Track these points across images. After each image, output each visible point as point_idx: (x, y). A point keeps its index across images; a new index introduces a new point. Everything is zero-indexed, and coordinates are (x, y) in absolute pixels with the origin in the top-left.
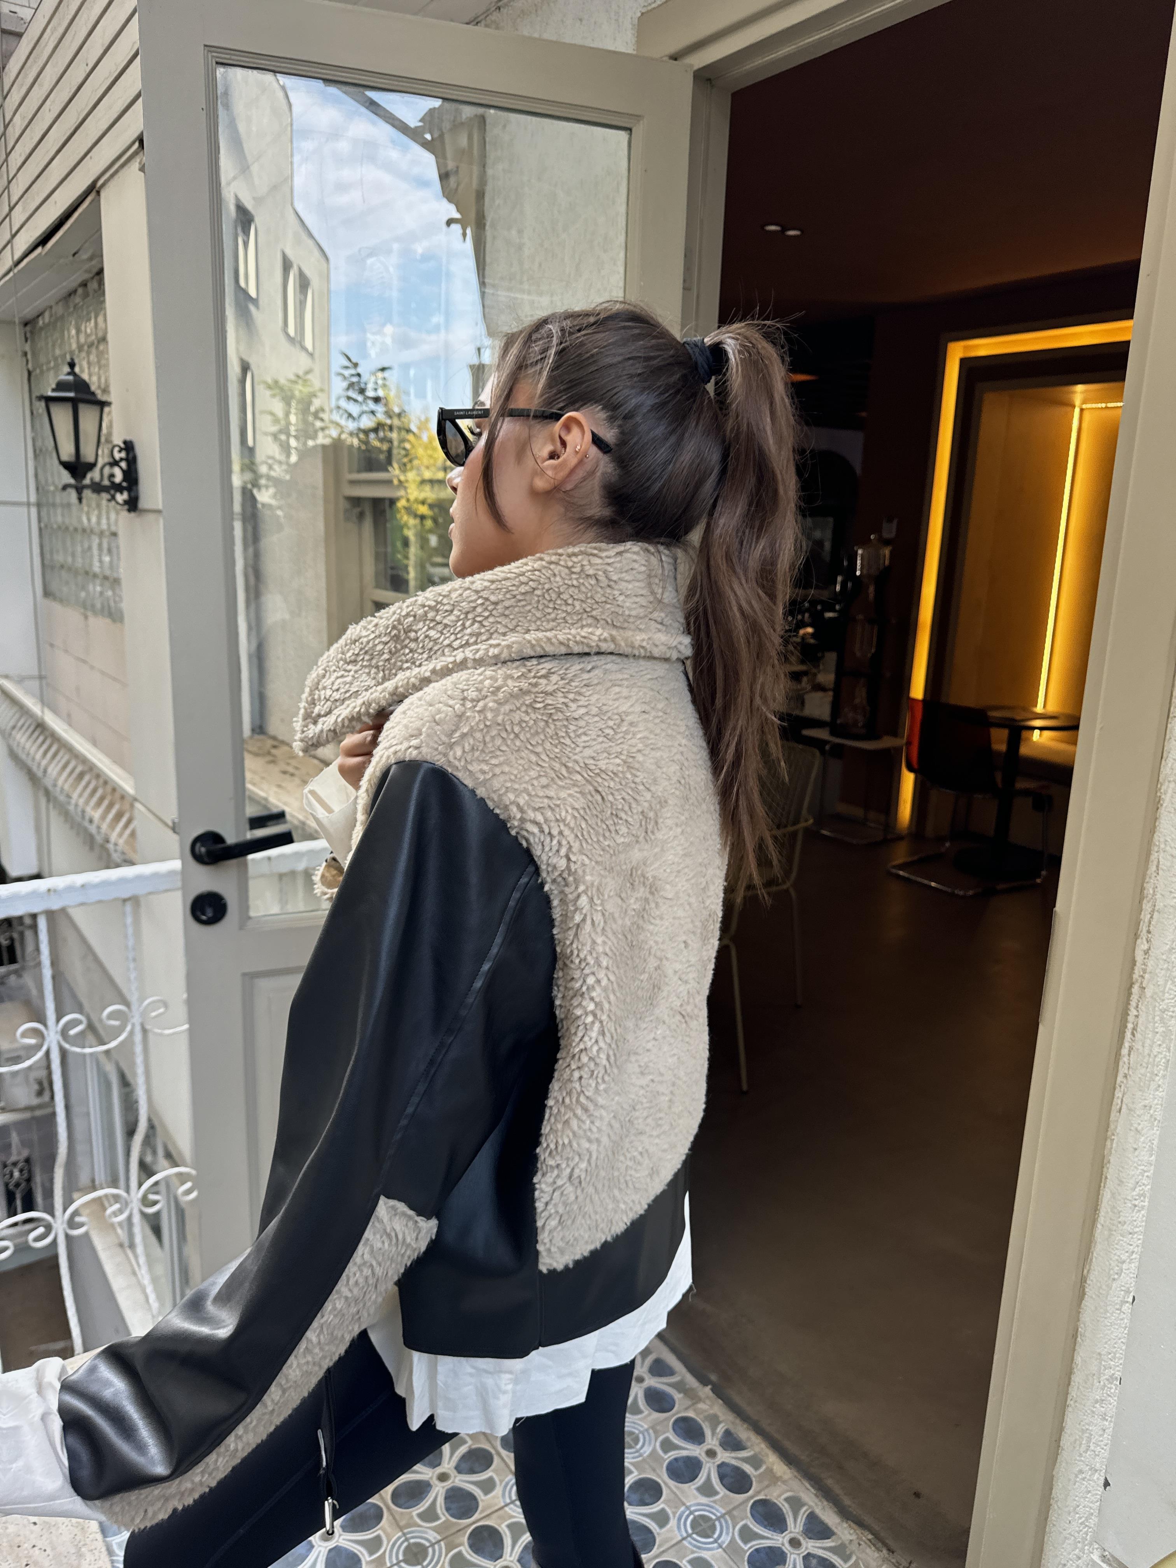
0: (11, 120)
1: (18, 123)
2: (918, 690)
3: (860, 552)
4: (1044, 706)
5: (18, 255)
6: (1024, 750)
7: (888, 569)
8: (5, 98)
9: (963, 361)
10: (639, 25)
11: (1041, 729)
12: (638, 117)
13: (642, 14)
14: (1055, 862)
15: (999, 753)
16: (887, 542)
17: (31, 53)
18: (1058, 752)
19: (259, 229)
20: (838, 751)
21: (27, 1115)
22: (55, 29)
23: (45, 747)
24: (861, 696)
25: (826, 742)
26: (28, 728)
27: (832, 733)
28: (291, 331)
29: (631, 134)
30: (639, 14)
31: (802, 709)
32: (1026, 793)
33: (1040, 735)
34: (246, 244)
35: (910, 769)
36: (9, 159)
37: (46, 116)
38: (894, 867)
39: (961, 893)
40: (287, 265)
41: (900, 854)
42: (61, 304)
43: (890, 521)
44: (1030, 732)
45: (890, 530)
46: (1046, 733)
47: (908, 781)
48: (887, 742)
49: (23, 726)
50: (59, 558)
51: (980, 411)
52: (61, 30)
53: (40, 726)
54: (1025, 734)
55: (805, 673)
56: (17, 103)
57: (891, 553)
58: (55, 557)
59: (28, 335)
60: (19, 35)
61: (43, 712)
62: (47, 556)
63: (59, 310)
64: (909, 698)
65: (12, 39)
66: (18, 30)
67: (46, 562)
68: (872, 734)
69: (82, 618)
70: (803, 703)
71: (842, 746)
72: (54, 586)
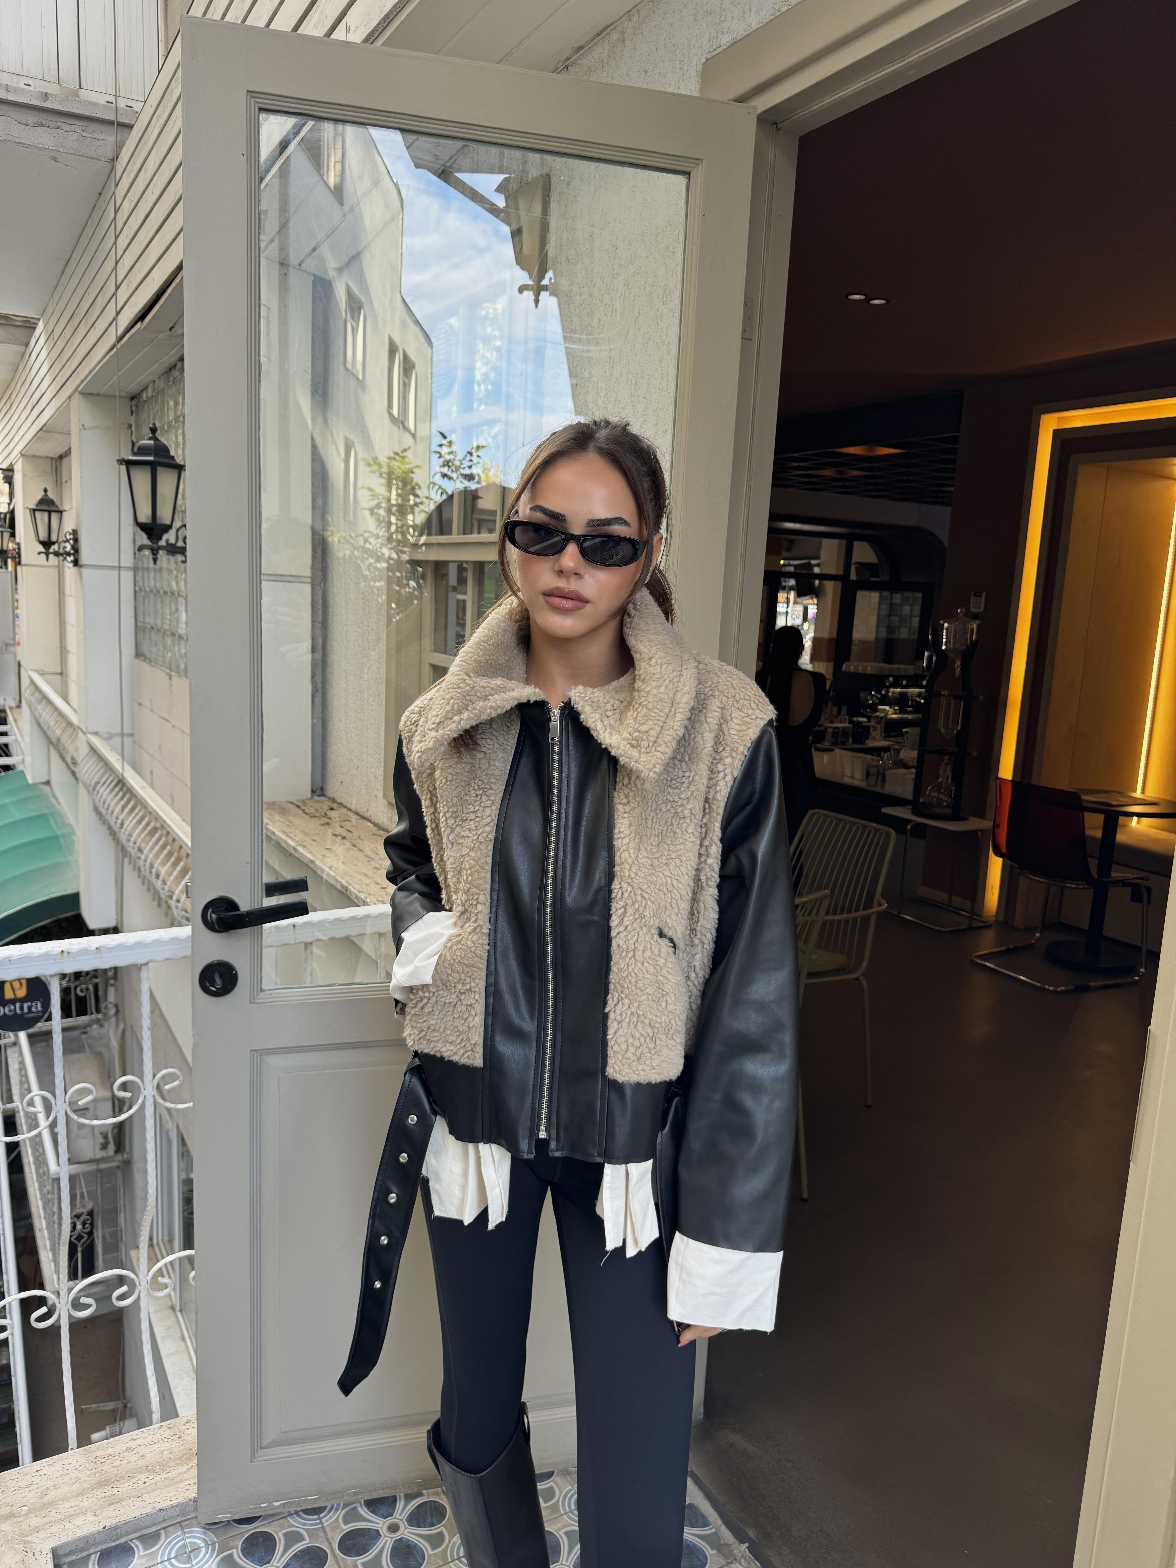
0: (121, 205)
1: (127, 207)
2: (1006, 770)
3: (946, 625)
4: (1143, 792)
5: (121, 330)
6: (1120, 837)
7: (975, 644)
8: (117, 185)
9: (1056, 433)
10: (703, 72)
11: (1140, 815)
12: (698, 161)
13: (707, 60)
14: (1154, 957)
15: (1093, 839)
16: (975, 617)
17: (139, 142)
18: (1158, 841)
19: (368, 315)
20: (920, 831)
21: (92, 1167)
22: (160, 116)
23: (123, 802)
24: (945, 774)
25: (908, 821)
26: (110, 784)
27: (915, 812)
28: (395, 412)
29: (689, 179)
30: (704, 60)
31: (883, 785)
32: (1124, 883)
33: (1138, 823)
34: (355, 331)
35: (998, 853)
36: (118, 241)
37: (150, 198)
38: (979, 957)
39: (1051, 988)
40: (393, 349)
41: (987, 943)
42: (162, 378)
43: (978, 594)
44: (1129, 818)
45: (978, 605)
46: (1145, 820)
47: (996, 866)
48: (973, 824)
49: (105, 782)
50: (150, 620)
51: (1075, 483)
52: (165, 117)
53: (121, 783)
54: (1122, 820)
55: (886, 749)
56: (126, 189)
57: (978, 626)
58: (147, 620)
59: (133, 409)
60: (130, 127)
61: (123, 769)
62: (141, 619)
63: (161, 384)
64: (997, 778)
65: (126, 130)
66: (129, 122)
67: (139, 624)
68: (956, 816)
69: (168, 677)
70: (884, 780)
71: (925, 826)
72: (145, 648)
